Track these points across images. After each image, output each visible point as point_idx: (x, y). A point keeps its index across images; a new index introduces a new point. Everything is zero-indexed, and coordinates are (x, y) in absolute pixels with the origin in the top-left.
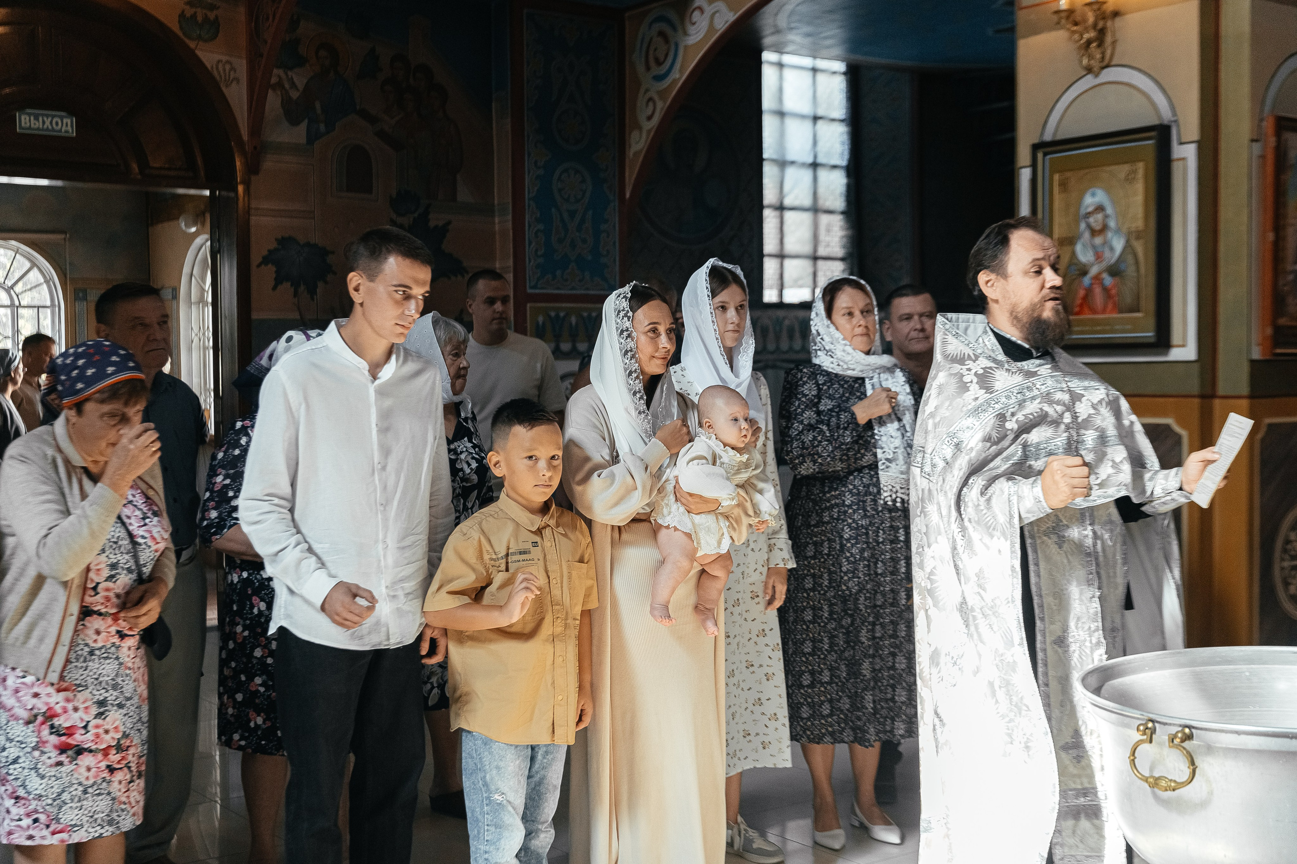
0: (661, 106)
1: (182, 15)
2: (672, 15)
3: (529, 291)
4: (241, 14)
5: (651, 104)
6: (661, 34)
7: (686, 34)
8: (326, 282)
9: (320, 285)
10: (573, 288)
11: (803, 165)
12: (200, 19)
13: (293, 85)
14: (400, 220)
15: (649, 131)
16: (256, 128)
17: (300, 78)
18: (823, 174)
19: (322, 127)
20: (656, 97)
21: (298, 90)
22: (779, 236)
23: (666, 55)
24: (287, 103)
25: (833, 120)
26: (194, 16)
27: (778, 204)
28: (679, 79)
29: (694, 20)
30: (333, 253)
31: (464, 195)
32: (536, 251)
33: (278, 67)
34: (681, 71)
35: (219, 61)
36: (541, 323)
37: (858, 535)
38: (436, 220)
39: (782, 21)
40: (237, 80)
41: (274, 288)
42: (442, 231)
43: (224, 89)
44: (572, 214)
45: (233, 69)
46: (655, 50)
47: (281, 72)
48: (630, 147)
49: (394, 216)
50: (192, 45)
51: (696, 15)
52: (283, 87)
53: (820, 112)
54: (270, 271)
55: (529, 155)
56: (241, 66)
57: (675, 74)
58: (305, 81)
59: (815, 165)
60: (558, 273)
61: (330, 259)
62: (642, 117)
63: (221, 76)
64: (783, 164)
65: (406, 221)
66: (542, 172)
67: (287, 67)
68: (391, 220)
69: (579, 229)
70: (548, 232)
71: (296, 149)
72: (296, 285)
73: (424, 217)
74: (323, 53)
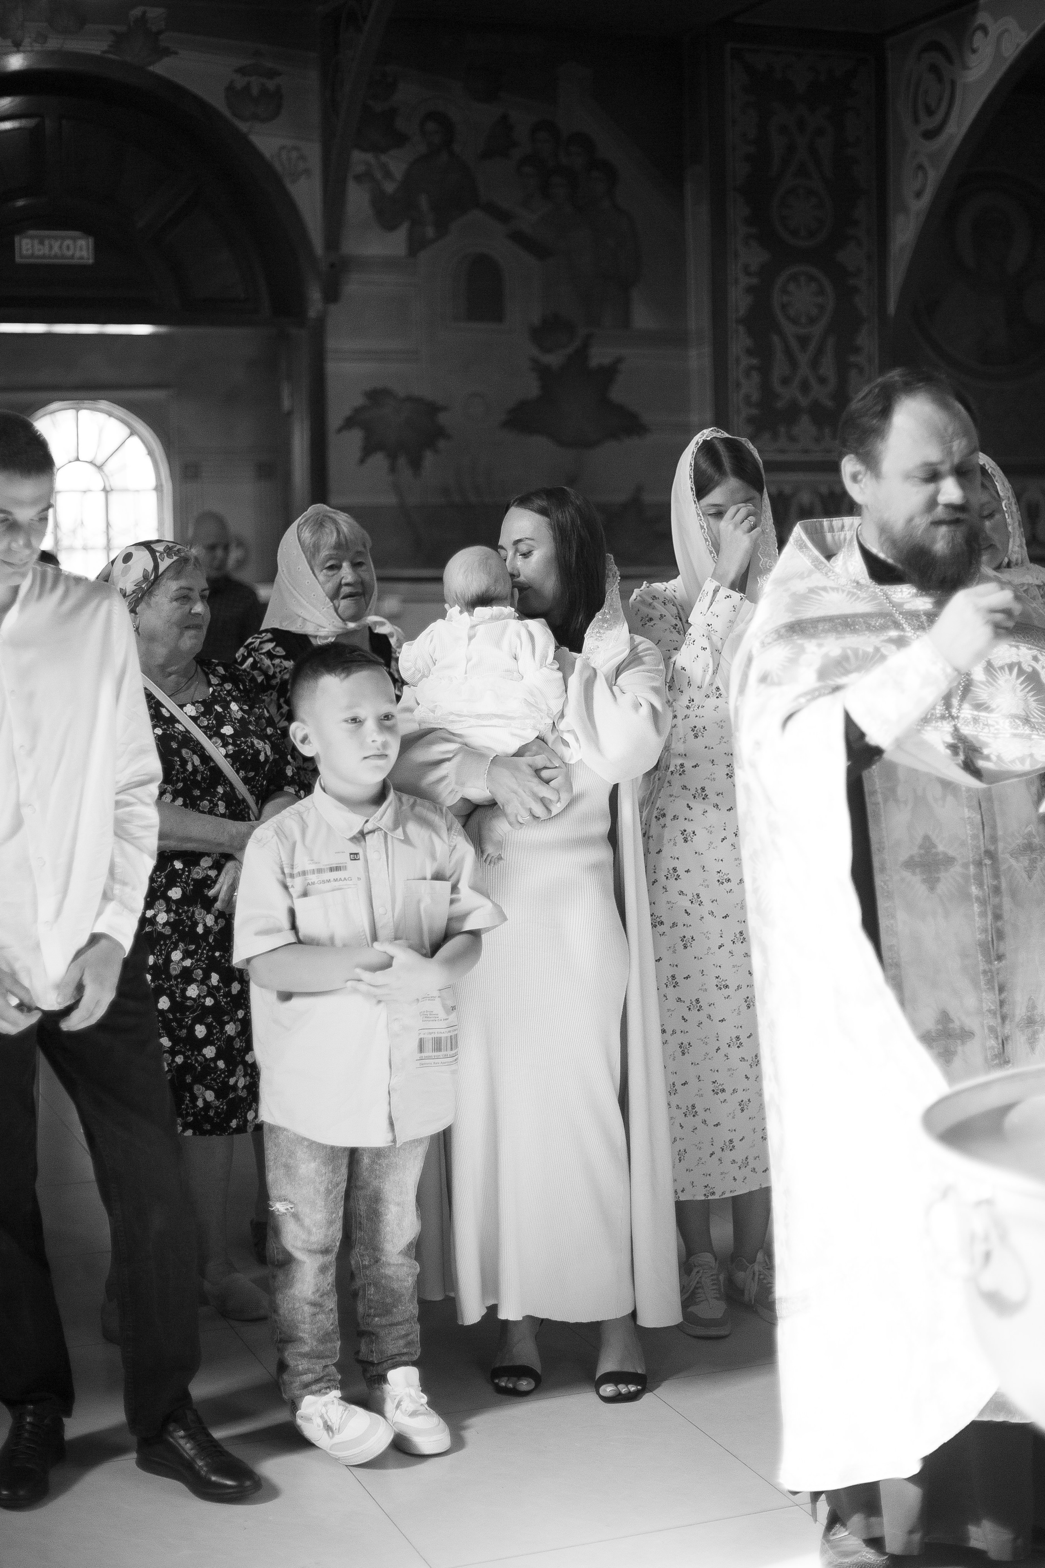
0: (934, 176)
1: (230, 88)
2: (947, 39)
4: (312, 80)
5: (921, 174)
6: (934, 70)
7: (964, 66)
8: (437, 451)
9: (429, 454)
12: (254, 90)
13: (388, 174)
14: (546, 359)
15: (918, 215)
16: (333, 241)
17: (397, 164)
19: (430, 232)
20: (927, 163)
21: (393, 179)
23: (940, 100)
24: (378, 200)
26: (247, 88)
28: (957, 134)
29: (974, 45)
30: (446, 409)
31: (643, 319)
33: (361, 150)
34: (961, 122)
35: (283, 147)
38: (600, 356)
40: (308, 173)
41: (362, 461)
42: (609, 373)
43: (288, 185)
44: (804, 341)
45: (302, 158)
46: (926, 92)
47: (369, 157)
49: (537, 353)
50: (243, 127)
51: (978, 38)
52: (374, 178)
54: (355, 438)
55: (737, 256)
56: (313, 152)
58: (405, 166)
60: (782, 429)
61: (443, 418)
62: (909, 193)
63: (284, 168)
65: (554, 360)
66: (755, 281)
67: (377, 149)
68: (535, 361)
69: (815, 364)
70: (765, 370)
71: (389, 264)
72: (392, 457)
73: (582, 353)
74: (431, 126)
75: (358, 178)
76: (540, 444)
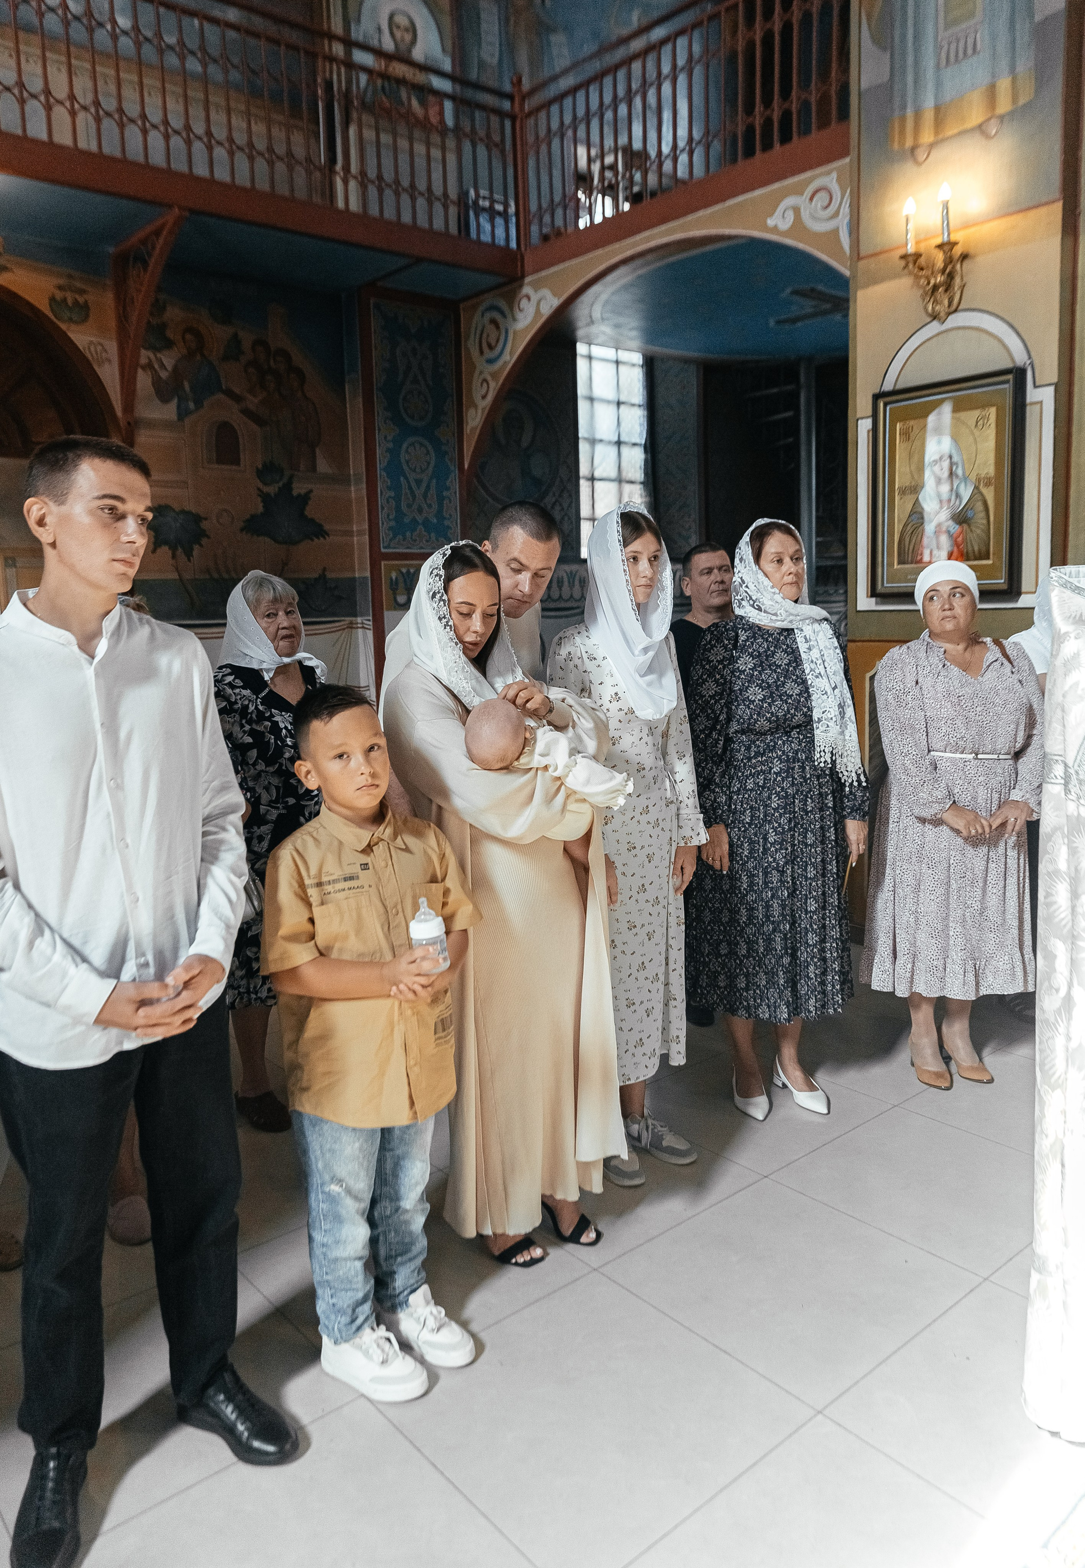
0: (494, 387)
1: (52, 299)
2: (502, 304)
3: (383, 550)
4: (109, 299)
5: (485, 385)
6: (494, 322)
7: (515, 319)
8: (201, 545)
9: (196, 547)
10: (422, 548)
11: (610, 443)
12: (70, 302)
13: (162, 366)
14: (266, 489)
15: (483, 409)
16: (129, 406)
17: (169, 360)
18: (625, 450)
19: (191, 405)
20: (489, 378)
21: (166, 369)
22: (591, 503)
23: (498, 341)
24: (157, 383)
25: (633, 405)
26: (64, 300)
27: (590, 476)
28: (509, 362)
29: (521, 306)
30: (206, 519)
31: (323, 466)
32: (388, 516)
33: (146, 349)
34: (511, 354)
35: (91, 342)
36: (394, 578)
37: (786, 804)
38: (299, 489)
39: (597, 313)
40: (109, 361)
41: (154, 552)
42: (305, 499)
43: (96, 367)
44: (419, 482)
45: (105, 350)
46: (488, 336)
47: (150, 354)
48: (467, 423)
49: (260, 485)
50: (63, 326)
51: (524, 303)
52: (154, 368)
53: (622, 399)
55: (379, 430)
56: (112, 347)
57: (506, 357)
58: (173, 362)
59: (619, 443)
60: (408, 534)
61: (205, 525)
62: (477, 396)
63: (92, 355)
64: (593, 442)
65: (272, 490)
66: (391, 445)
67: (155, 349)
68: (259, 489)
69: (425, 496)
70: (398, 499)
71: (167, 425)
72: (174, 549)
73: (288, 487)
74: (188, 336)
75: (144, 368)
76: (265, 541)
